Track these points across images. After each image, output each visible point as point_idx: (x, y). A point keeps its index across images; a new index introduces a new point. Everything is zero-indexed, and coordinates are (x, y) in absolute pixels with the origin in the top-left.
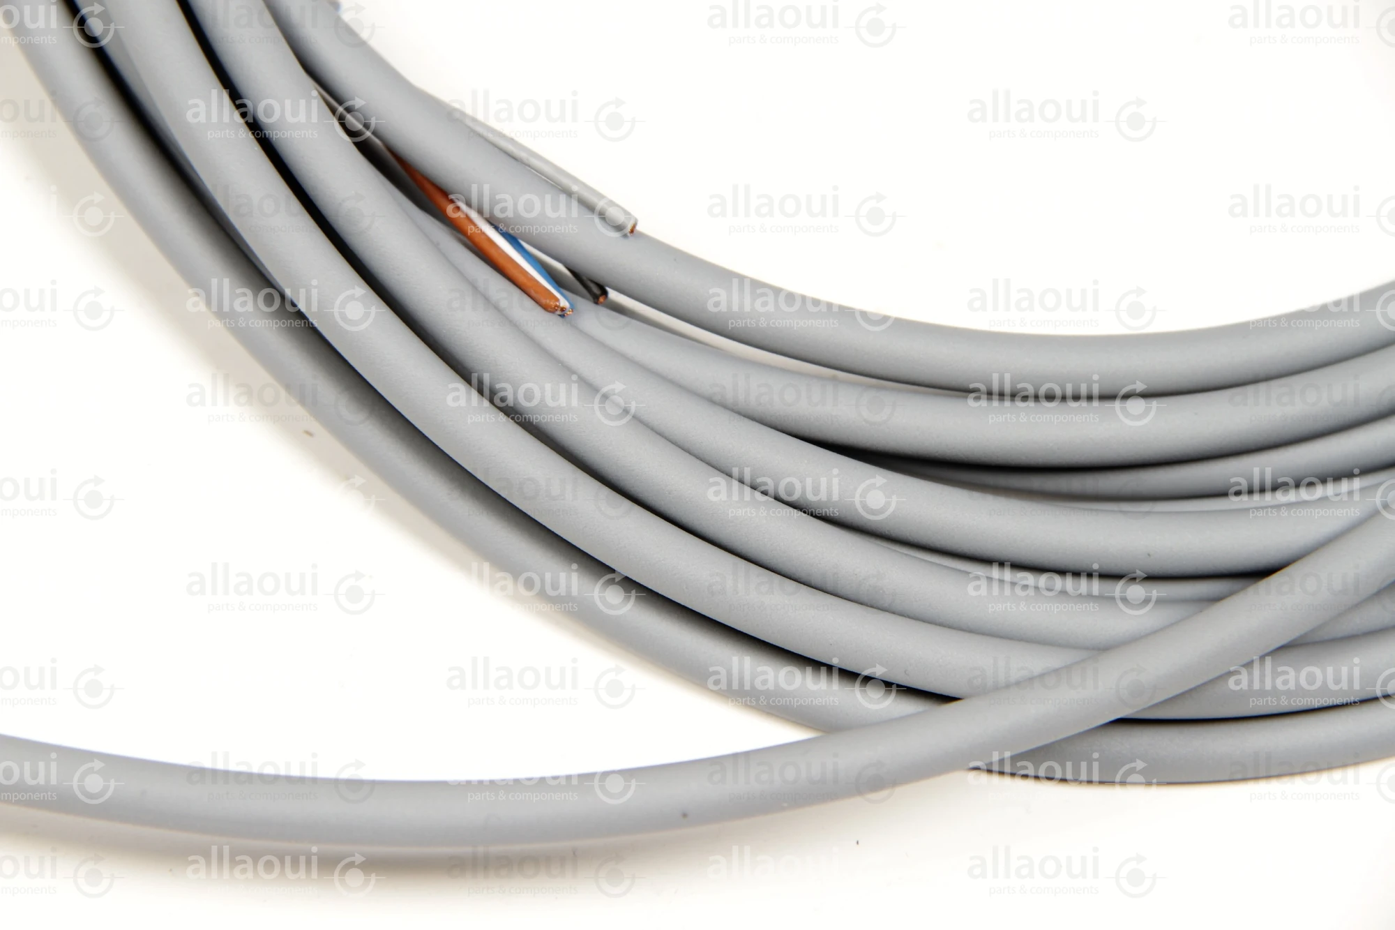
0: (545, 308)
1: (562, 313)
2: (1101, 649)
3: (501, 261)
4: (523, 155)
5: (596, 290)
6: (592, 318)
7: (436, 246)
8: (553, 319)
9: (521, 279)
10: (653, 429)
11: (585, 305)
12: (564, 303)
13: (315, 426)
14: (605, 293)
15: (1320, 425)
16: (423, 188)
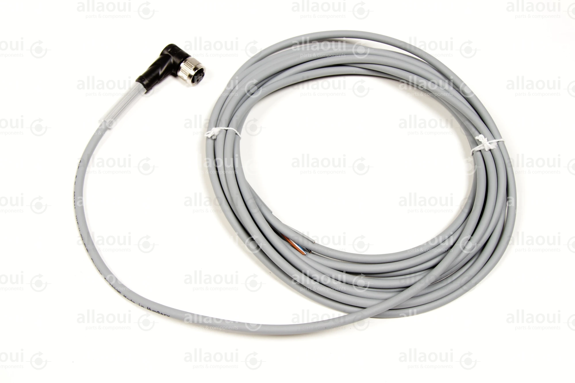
0: (303, 254)
1: (305, 255)
2: (386, 299)
3: (296, 248)
4: (298, 232)
5: (310, 251)
6: (310, 255)
7: (287, 246)
8: (304, 256)
9: (299, 250)
10: (319, 271)
11: (308, 253)
12: (305, 253)
13: (271, 272)
14: (311, 251)
15: (413, 266)
16: (285, 238)
